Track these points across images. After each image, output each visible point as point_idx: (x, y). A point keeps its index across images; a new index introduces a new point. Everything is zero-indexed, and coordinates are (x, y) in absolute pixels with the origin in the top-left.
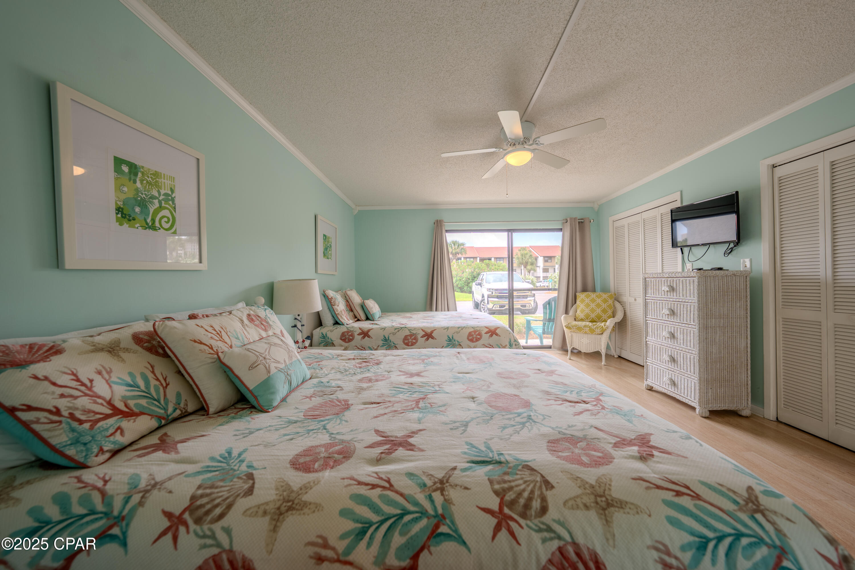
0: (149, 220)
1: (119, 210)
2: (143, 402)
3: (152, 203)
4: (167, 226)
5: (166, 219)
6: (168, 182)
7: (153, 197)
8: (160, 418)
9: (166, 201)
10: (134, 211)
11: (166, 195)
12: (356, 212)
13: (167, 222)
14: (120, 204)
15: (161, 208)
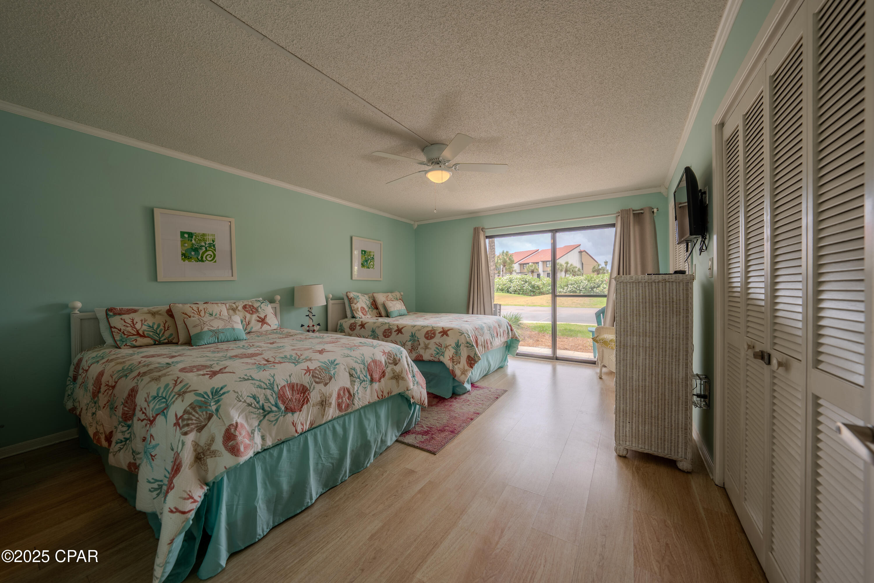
0: (199, 257)
1: (183, 255)
2: (151, 333)
3: (201, 249)
5: (210, 256)
6: (211, 238)
7: (202, 246)
8: (155, 340)
9: (210, 247)
10: (191, 254)
12: (416, 227)
13: (210, 257)
14: (184, 252)
15: (206, 250)
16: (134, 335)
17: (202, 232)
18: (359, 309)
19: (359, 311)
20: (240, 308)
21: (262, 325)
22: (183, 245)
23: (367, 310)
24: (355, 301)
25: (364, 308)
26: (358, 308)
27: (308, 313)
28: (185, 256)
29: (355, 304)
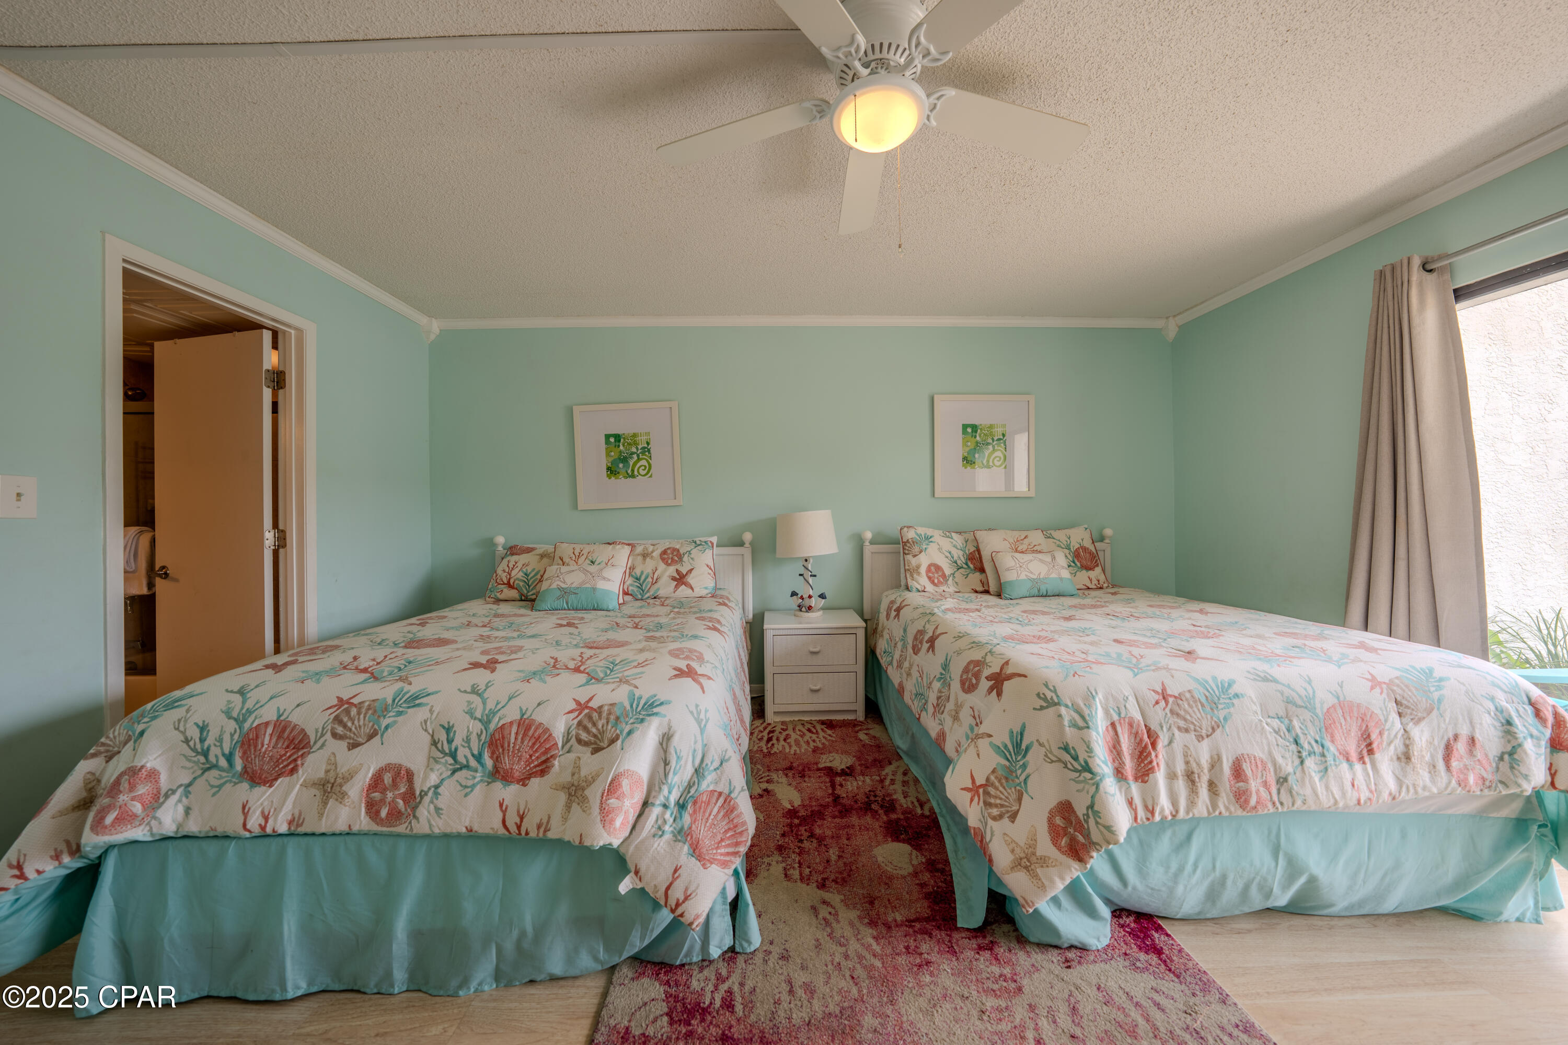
0: (629, 471)
1: (609, 469)
2: (521, 584)
3: (631, 458)
4: (643, 472)
5: (643, 468)
6: (644, 438)
7: (633, 453)
8: (522, 595)
9: (643, 453)
10: (618, 466)
11: (643, 448)
15: (639, 459)
16: (504, 584)
17: (632, 432)
18: (923, 570)
19: (919, 574)
20: (656, 554)
21: (677, 587)
22: (608, 455)
23: (948, 571)
24: (916, 549)
25: (938, 568)
26: (918, 567)
27: (802, 571)
28: (612, 471)
29: (915, 556)
